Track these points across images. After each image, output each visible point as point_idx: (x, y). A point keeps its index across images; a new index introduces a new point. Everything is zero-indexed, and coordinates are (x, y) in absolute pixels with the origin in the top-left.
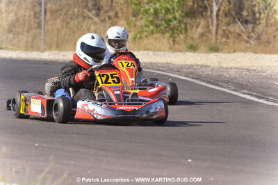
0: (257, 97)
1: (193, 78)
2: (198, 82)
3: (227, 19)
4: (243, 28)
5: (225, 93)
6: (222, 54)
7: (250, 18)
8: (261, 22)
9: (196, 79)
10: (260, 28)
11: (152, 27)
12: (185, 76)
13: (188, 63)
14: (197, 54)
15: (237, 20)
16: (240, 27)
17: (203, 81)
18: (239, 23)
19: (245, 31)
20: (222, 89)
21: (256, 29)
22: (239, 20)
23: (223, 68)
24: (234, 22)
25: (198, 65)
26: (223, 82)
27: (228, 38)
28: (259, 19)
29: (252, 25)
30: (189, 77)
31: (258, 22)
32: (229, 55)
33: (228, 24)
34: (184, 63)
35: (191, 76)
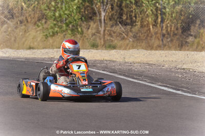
0: (173, 89)
1: (110, 72)
2: (116, 75)
3: (111, 22)
4: (123, 29)
5: (145, 85)
6: (121, 51)
7: (128, 21)
8: (137, 23)
9: (113, 73)
10: (136, 29)
11: (56, 29)
12: (103, 70)
13: (97, 59)
14: (100, 51)
15: (118, 23)
16: (121, 28)
17: (120, 74)
18: (120, 25)
19: (124, 31)
20: (141, 82)
21: (133, 30)
22: (120, 22)
23: (128, 63)
24: (116, 24)
25: (106, 60)
26: (136, 75)
27: (112, 37)
28: (135, 22)
29: (130, 27)
30: (108, 72)
31: (134, 24)
32: (126, 51)
33: (112, 26)
34: (94, 59)
35: (107, 70)
